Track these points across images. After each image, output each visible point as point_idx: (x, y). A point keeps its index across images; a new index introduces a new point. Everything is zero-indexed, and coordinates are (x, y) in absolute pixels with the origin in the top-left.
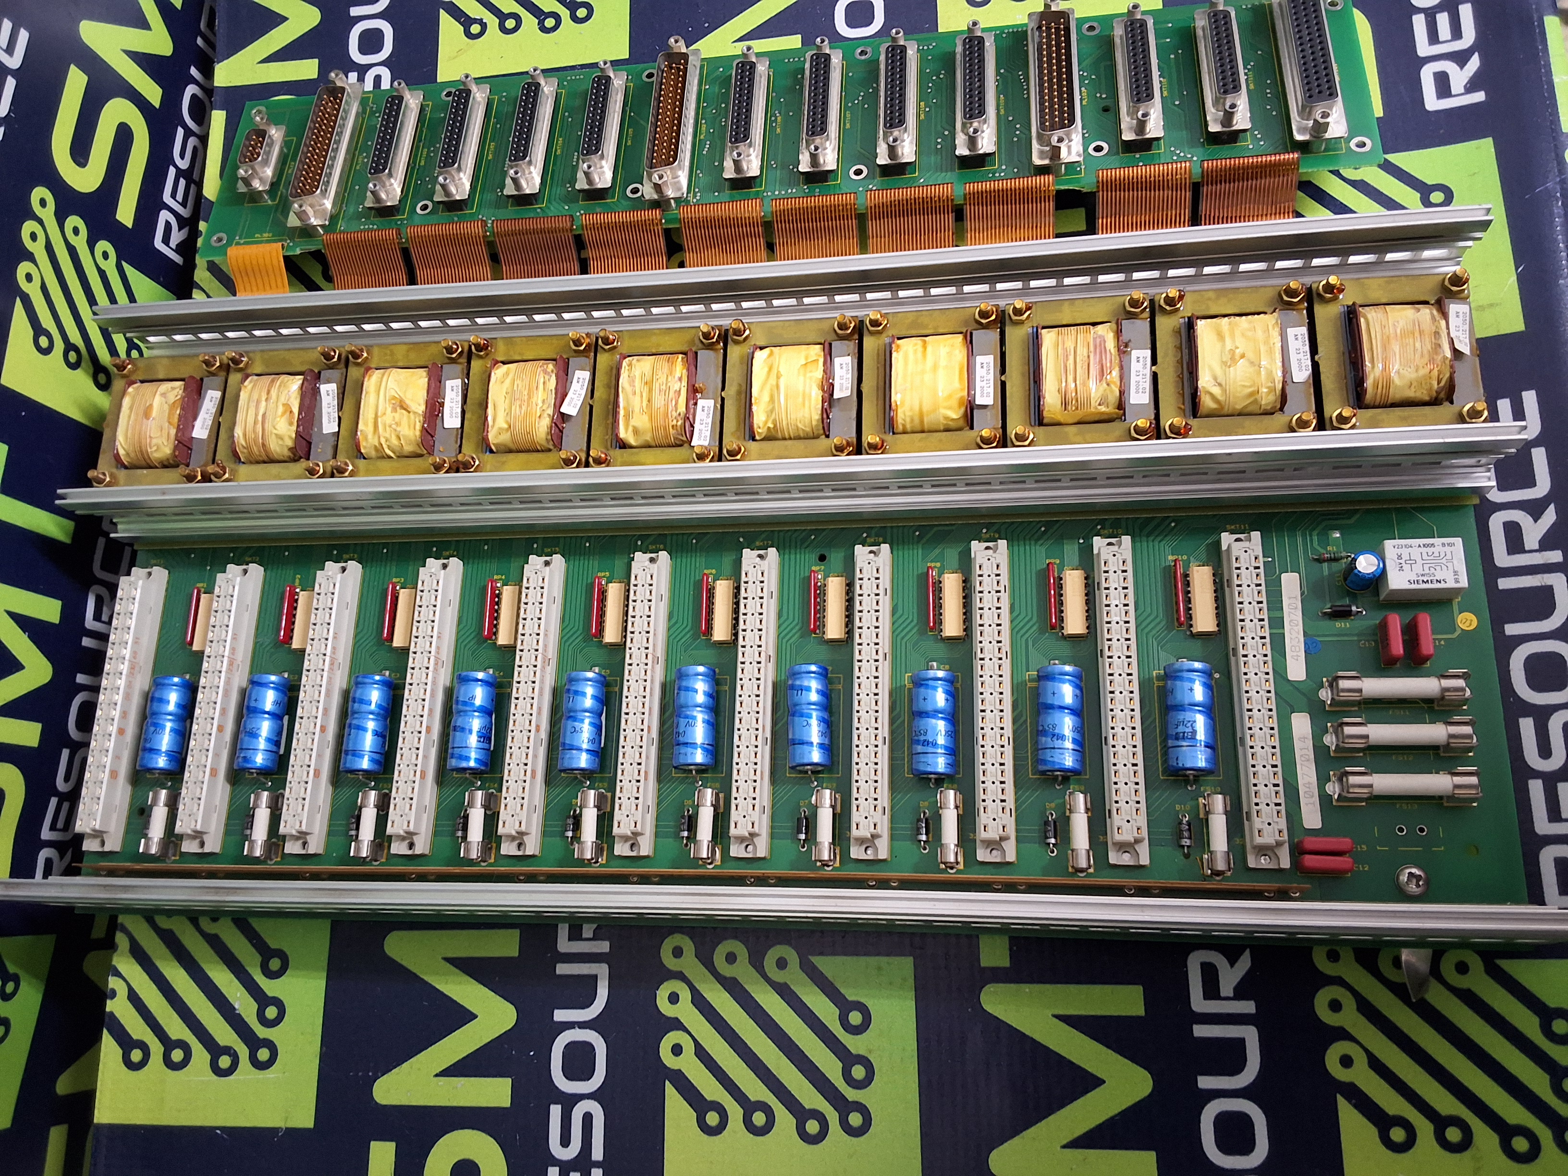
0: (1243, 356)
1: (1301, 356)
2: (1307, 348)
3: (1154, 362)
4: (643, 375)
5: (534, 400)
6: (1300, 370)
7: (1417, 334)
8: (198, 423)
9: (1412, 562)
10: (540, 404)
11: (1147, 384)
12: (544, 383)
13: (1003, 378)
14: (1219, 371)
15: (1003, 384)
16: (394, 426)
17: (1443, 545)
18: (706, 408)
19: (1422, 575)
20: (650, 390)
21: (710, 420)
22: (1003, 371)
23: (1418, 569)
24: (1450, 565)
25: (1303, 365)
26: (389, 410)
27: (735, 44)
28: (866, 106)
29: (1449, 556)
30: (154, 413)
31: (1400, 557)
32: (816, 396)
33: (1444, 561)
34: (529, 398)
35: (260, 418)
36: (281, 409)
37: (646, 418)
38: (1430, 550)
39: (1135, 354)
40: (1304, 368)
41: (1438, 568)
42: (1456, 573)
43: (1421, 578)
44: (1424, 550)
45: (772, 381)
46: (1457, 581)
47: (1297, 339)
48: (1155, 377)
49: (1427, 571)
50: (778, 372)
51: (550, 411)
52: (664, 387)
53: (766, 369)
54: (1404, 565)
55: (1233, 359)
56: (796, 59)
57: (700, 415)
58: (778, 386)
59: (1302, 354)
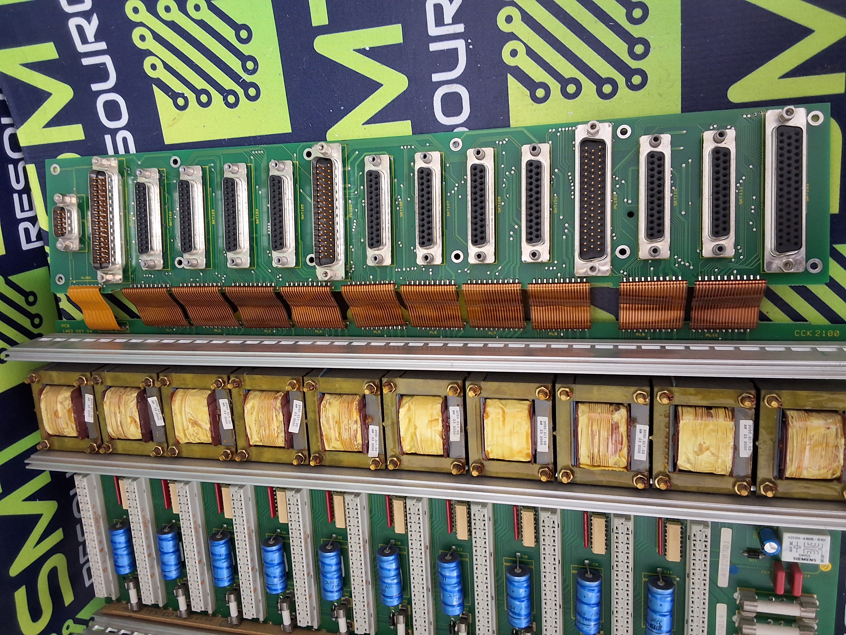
0: (708, 449)
1: (747, 440)
2: (751, 435)
3: (651, 433)
4: (334, 417)
5: (272, 427)
6: (745, 449)
7: (824, 445)
8: (86, 413)
9: (798, 547)
10: (276, 429)
11: (645, 448)
12: (276, 416)
13: (554, 433)
14: (691, 457)
15: (554, 437)
16: (195, 435)
17: (819, 539)
18: (374, 430)
19: (803, 555)
20: (340, 428)
21: (377, 438)
22: (554, 429)
23: (801, 551)
24: (820, 552)
25: (748, 446)
26: (190, 426)
27: (365, 126)
28: (460, 197)
29: (820, 547)
30: (60, 415)
31: (791, 543)
32: (439, 441)
33: (817, 549)
34: (269, 426)
35: (119, 424)
36: (129, 420)
37: (339, 443)
38: (810, 542)
39: (639, 427)
40: (748, 448)
41: (813, 553)
42: (822, 556)
43: (801, 557)
44: (807, 541)
45: (412, 430)
46: (822, 561)
47: (745, 428)
48: (651, 443)
49: (806, 553)
50: (415, 425)
51: (283, 434)
52: (347, 427)
53: (407, 420)
54: (793, 549)
55: (701, 450)
56: (409, 147)
57: (371, 435)
58: (415, 434)
59: (748, 439)
